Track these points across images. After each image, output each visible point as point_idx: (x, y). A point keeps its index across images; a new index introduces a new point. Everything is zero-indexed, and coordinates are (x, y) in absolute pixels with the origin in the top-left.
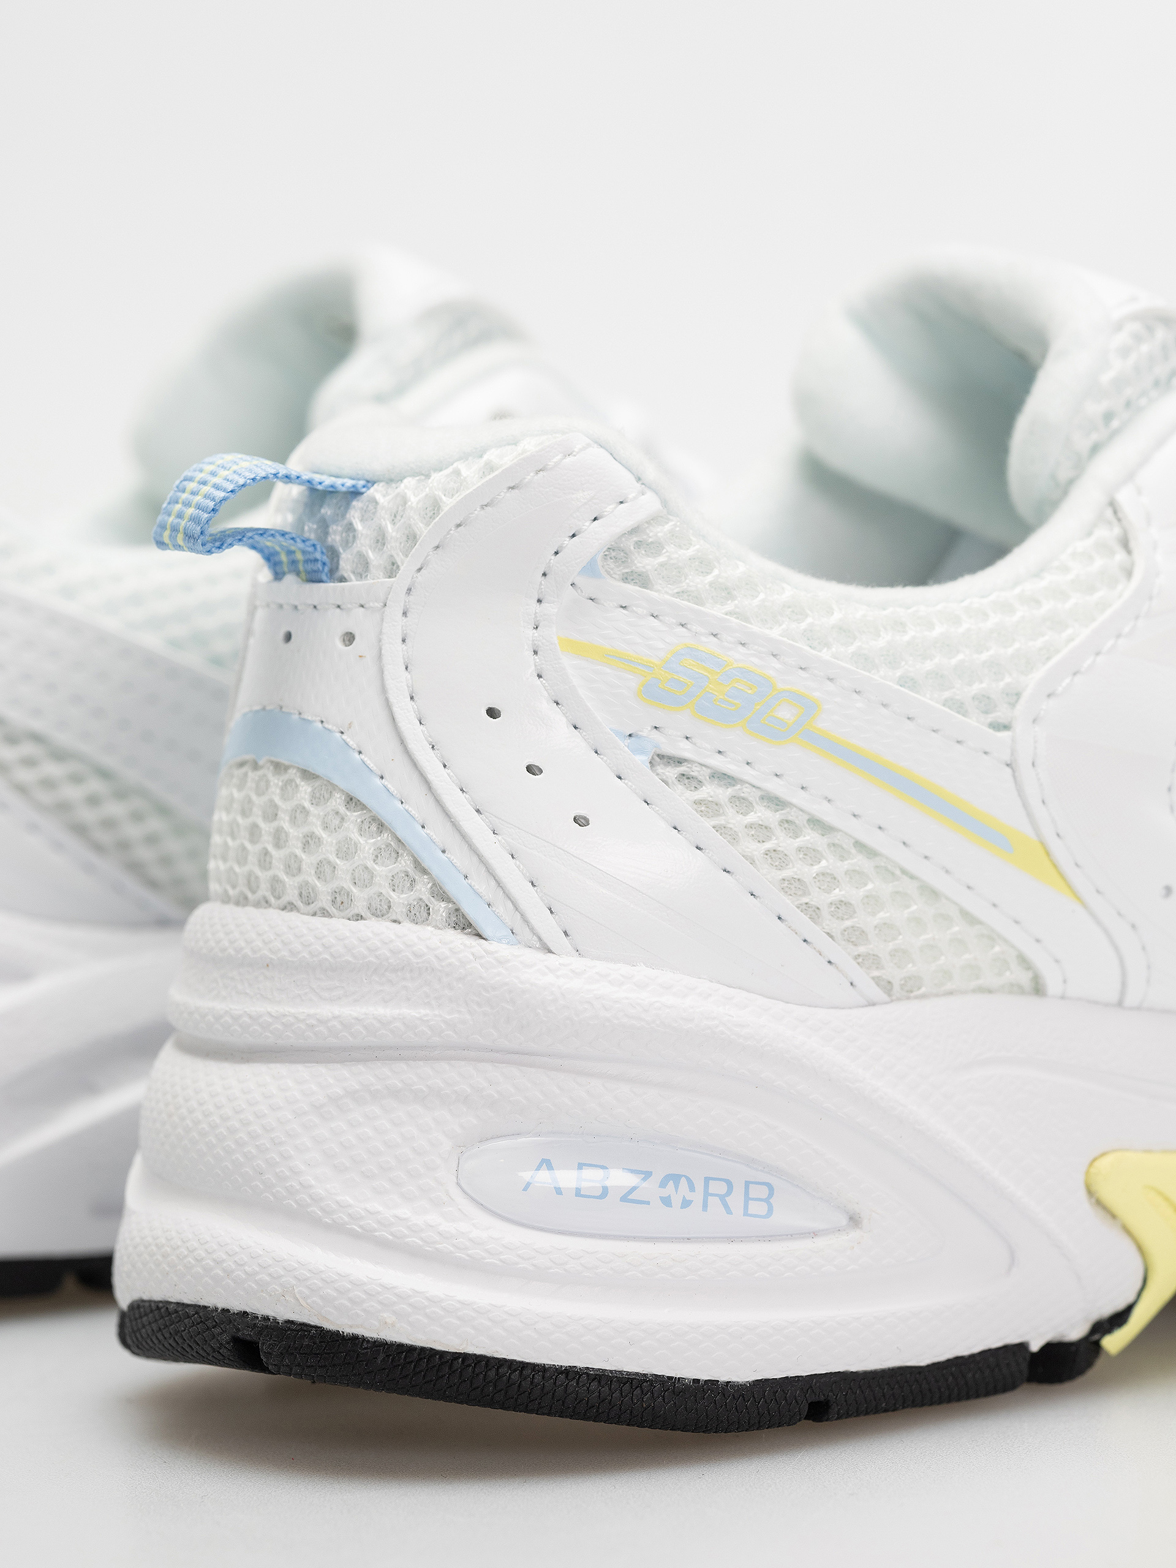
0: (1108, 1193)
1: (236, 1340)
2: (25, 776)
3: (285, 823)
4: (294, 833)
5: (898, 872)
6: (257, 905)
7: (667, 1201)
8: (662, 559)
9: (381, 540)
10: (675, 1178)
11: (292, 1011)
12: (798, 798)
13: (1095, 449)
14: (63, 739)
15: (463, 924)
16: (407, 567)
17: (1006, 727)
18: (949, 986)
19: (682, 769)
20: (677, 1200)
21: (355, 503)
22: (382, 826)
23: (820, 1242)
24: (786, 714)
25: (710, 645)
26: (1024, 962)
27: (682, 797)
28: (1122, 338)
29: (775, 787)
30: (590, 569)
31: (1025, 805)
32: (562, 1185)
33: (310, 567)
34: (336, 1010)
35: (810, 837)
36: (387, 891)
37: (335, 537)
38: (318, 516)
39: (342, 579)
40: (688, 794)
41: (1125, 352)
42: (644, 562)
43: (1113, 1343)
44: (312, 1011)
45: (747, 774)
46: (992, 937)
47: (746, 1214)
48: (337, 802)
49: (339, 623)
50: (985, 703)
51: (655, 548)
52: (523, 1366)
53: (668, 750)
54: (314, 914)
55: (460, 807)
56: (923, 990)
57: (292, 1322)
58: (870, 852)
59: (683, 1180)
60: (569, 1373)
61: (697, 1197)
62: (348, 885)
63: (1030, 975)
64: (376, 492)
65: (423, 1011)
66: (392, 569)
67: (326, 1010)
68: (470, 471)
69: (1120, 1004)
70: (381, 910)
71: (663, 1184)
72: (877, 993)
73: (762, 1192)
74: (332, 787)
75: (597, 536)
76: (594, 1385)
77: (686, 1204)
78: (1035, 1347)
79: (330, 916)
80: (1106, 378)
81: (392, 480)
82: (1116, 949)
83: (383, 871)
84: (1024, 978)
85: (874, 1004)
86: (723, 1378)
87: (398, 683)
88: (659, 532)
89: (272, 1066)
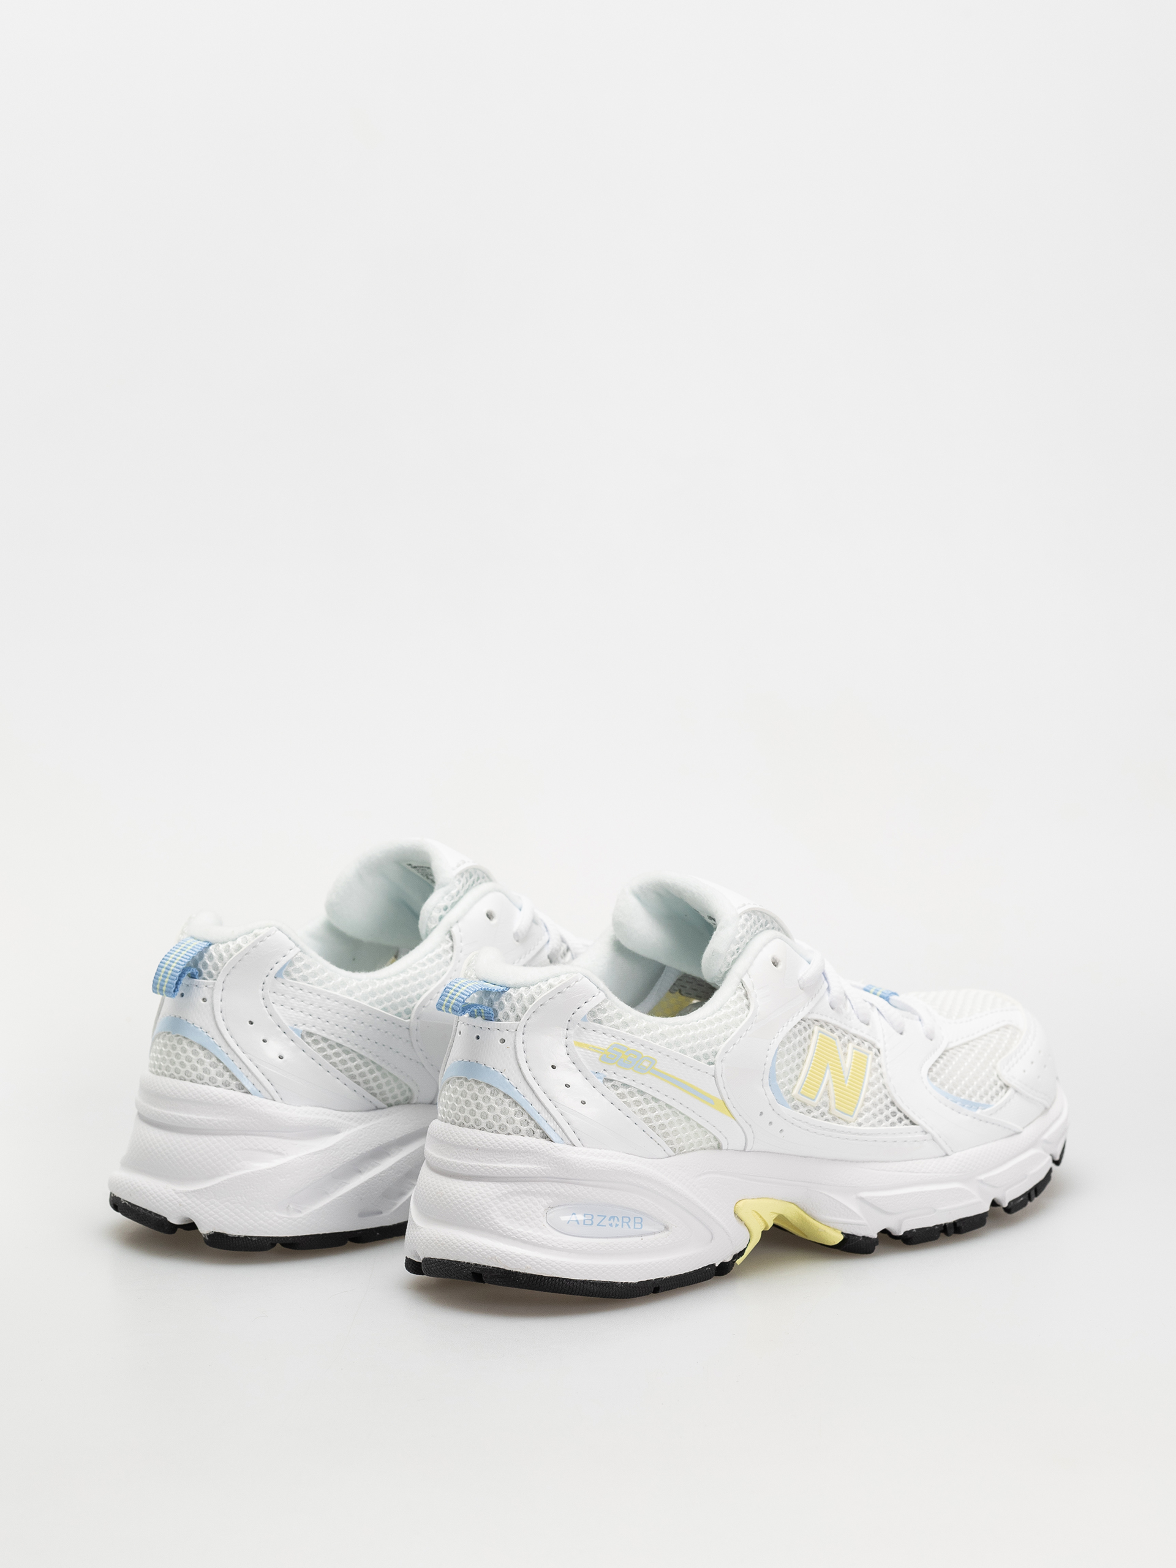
0: (741, 1214)
1: (473, 1273)
2: (336, 1060)
3: (480, 1100)
4: (485, 1105)
5: (678, 1113)
6: (469, 1127)
7: (611, 1225)
8: (606, 1015)
9: (513, 1008)
10: (613, 1217)
11: (488, 1165)
12: (649, 1091)
13: (734, 961)
14: (348, 1045)
15: (546, 1137)
16: (524, 1018)
17: (712, 1064)
18: (693, 1148)
19: (612, 1083)
20: (614, 1225)
21: (503, 995)
22: (516, 1104)
23: (657, 1236)
24: (646, 1064)
25: (623, 1043)
26: (715, 1138)
27: (613, 1093)
28: (742, 921)
29: (642, 1088)
30: (584, 1019)
31: (718, 1089)
32: (578, 1219)
33: (487, 1015)
34: (504, 1165)
35: (653, 1104)
36: (519, 1126)
37: (496, 1005)
38: (489, 998)
39: (499, 1020)
40: (615, 1091)
41: (743, 926)
42: (600, 1016)
43: (739, 1261)
44: (495, 1165)
45: (633, 1084)
46: (706, 1132)
47: (635, 1228)
48: (501, 1096)
49: (500, 1035)
50: (706, 1056)
51: (604, 1011)
52: (570, 1280)
53: (608, 1077)
54: (492, 1132)
55: (544, 1098)
56: (685, 1150)
57: (494, 1267)
58: (670, 1107)
59: (616, 1218)
60: (585, 1282)
61: (620, 1223)
62: (505, 1123)
63: (717, 1143)
64: (510, 991)
65: (535, 1166)
66: (518, 1018)
67: (500, 1165)
68: (544, 986)
69: (744, 1150)
70: (518, 1132)
71: (610, 1220)
72: (672, 1153)
73: (640, 1220)
74: (498, 1091)
75: (587, 1008)
76: (592, 1285)
77: (617, 1225)
78: (717, 1265)
79: (498, 1133)
80: (738, 936)
81: (516, 987)
82: (744, 1133)
83: (518, 1119)
84: (715, 1144)
85: (670, 1156)
86: (630, 1282)
87: (522, 1057)
88: (605, 1005)
89: (480, 1182)
